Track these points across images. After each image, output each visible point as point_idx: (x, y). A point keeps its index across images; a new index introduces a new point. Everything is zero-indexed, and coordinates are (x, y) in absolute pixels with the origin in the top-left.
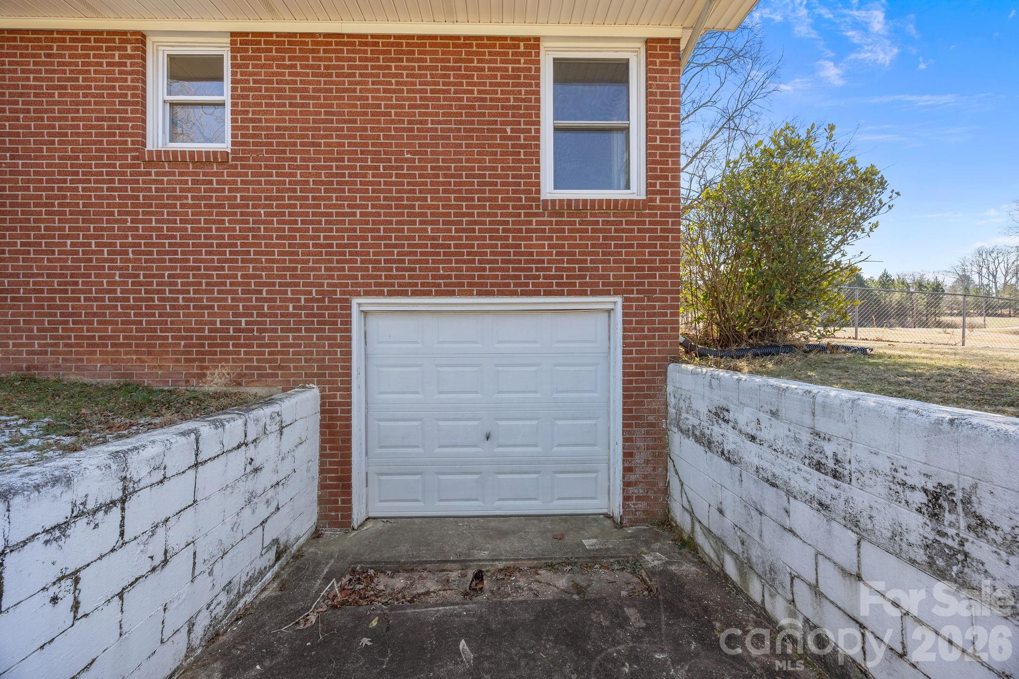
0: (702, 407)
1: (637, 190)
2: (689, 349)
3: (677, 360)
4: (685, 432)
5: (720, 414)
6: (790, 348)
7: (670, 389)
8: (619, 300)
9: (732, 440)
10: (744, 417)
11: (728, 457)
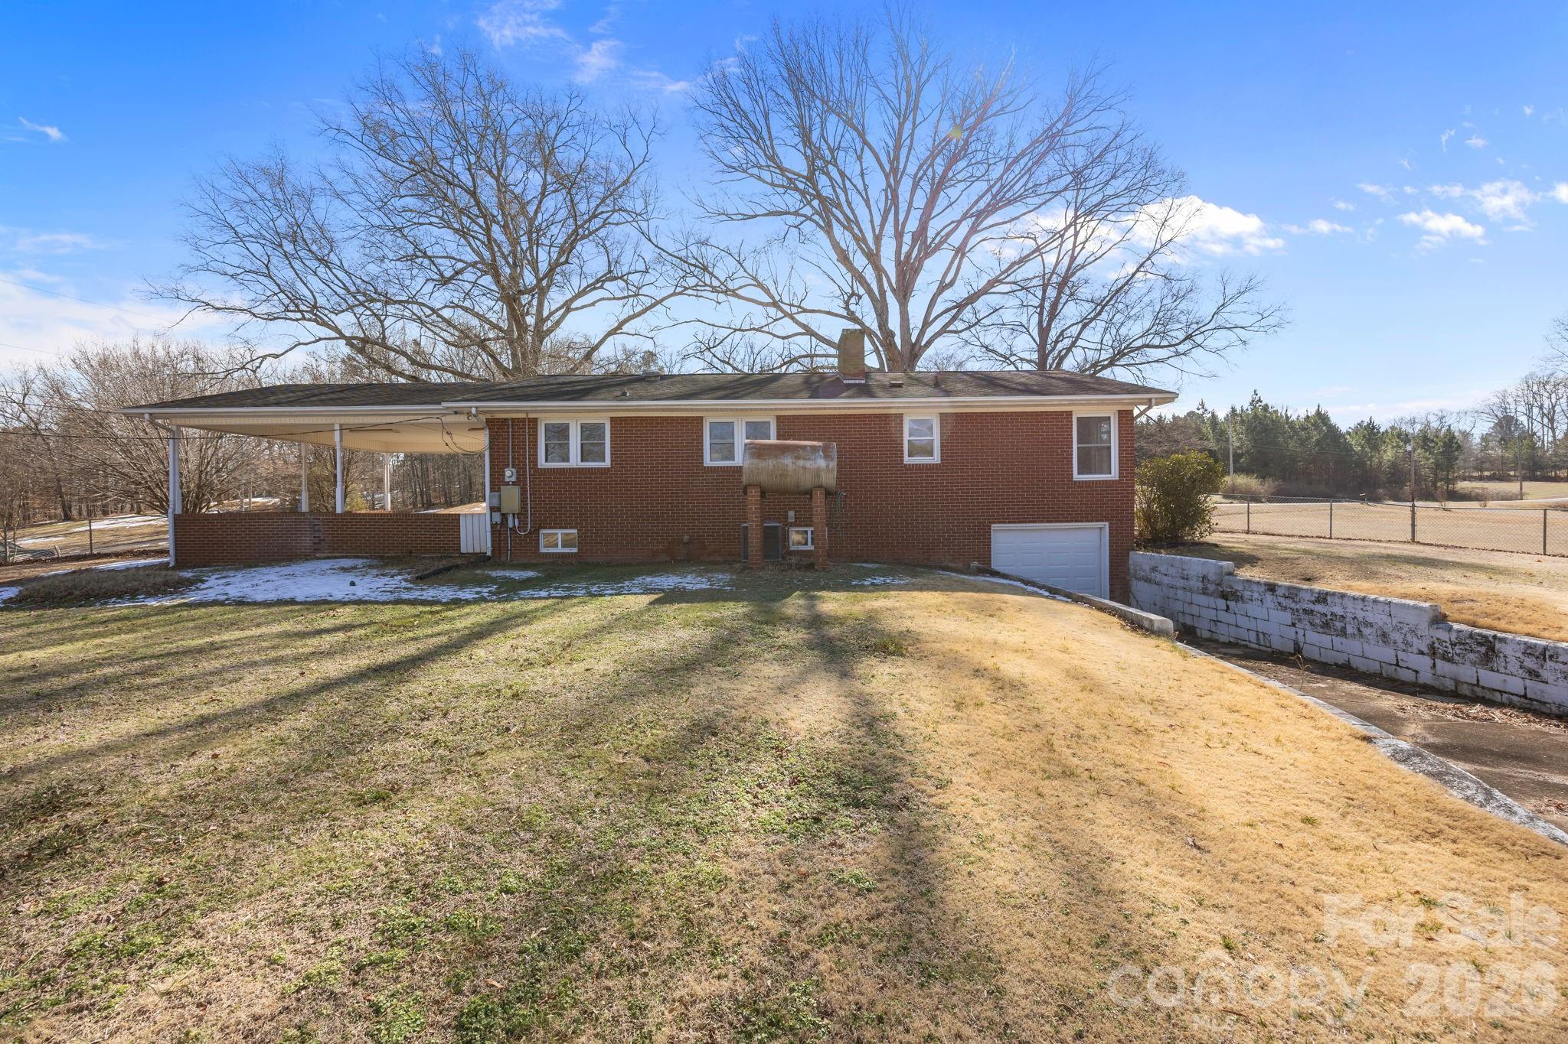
0: (1147, 568)
1: (1114, 474)
2: (1138, 545)
3: (1133, 550)
4: (1139, 579)
5: (1154, 569)
6: (1184, 544)
7: (1131, 562)
8: (1107, 524)
9: (1158, 577)
10: (1163, 569)
11: (1157, 584)
